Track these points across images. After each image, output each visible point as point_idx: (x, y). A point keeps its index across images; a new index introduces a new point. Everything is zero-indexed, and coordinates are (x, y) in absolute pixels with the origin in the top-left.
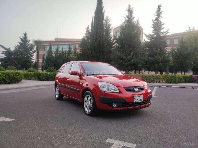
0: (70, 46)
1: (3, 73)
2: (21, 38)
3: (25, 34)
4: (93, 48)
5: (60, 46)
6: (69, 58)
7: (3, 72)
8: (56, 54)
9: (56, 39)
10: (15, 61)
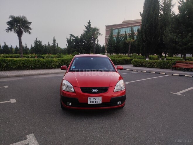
0: (132, 28)
1: (59, 60)
2: (86, 27)
3: (89, 23)
4: (144, 31)
5: (121, 29)
6: (127, 42)
7: (60, 58)
8: (117, 38)
9: (124, 22)
10: (81, 47)
